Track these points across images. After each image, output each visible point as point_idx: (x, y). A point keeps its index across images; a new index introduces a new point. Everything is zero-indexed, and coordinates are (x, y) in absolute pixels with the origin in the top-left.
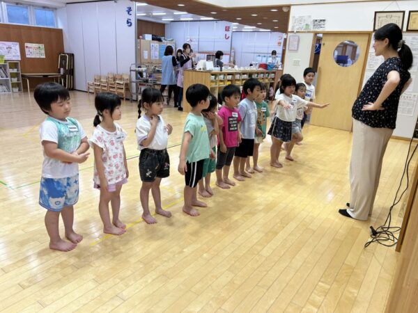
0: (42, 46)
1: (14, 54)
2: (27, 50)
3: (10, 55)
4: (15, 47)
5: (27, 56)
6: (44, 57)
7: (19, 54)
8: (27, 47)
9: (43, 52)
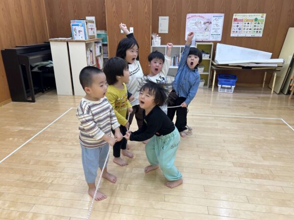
0: (261, 17)
1: (212, 32)
2: (234, 24)
3: (207, 33)
4: (218, 20)
5: (232, 35)
6: (261, 35)
7: (220, 31)
8: (236, 20)
9: (262, 26)
